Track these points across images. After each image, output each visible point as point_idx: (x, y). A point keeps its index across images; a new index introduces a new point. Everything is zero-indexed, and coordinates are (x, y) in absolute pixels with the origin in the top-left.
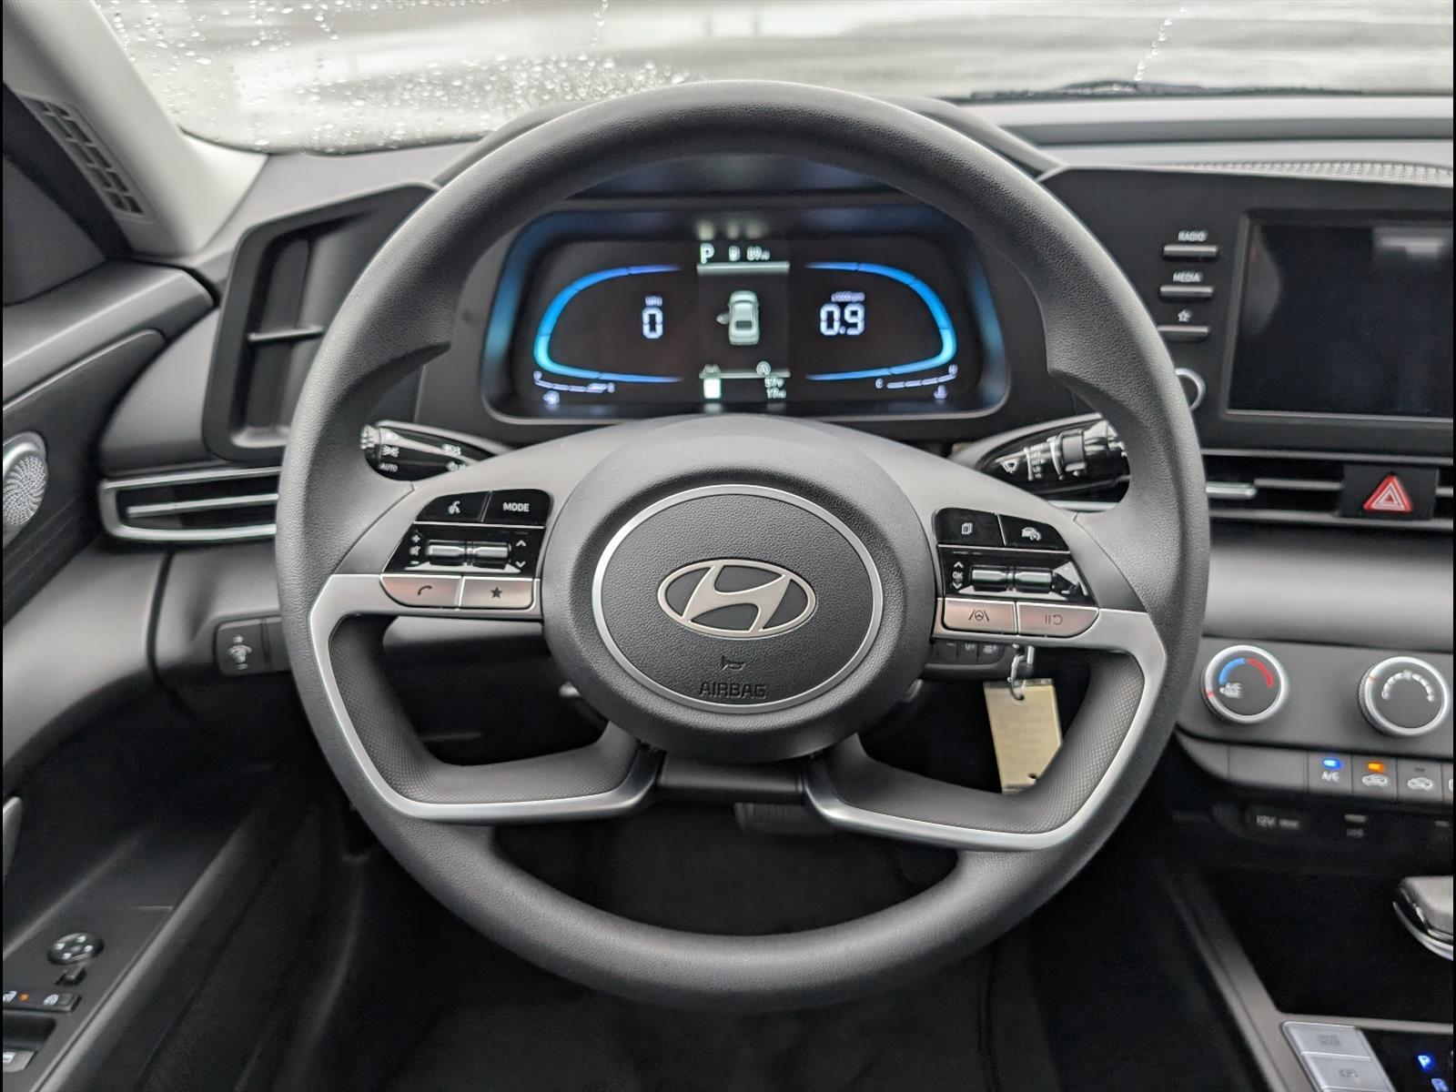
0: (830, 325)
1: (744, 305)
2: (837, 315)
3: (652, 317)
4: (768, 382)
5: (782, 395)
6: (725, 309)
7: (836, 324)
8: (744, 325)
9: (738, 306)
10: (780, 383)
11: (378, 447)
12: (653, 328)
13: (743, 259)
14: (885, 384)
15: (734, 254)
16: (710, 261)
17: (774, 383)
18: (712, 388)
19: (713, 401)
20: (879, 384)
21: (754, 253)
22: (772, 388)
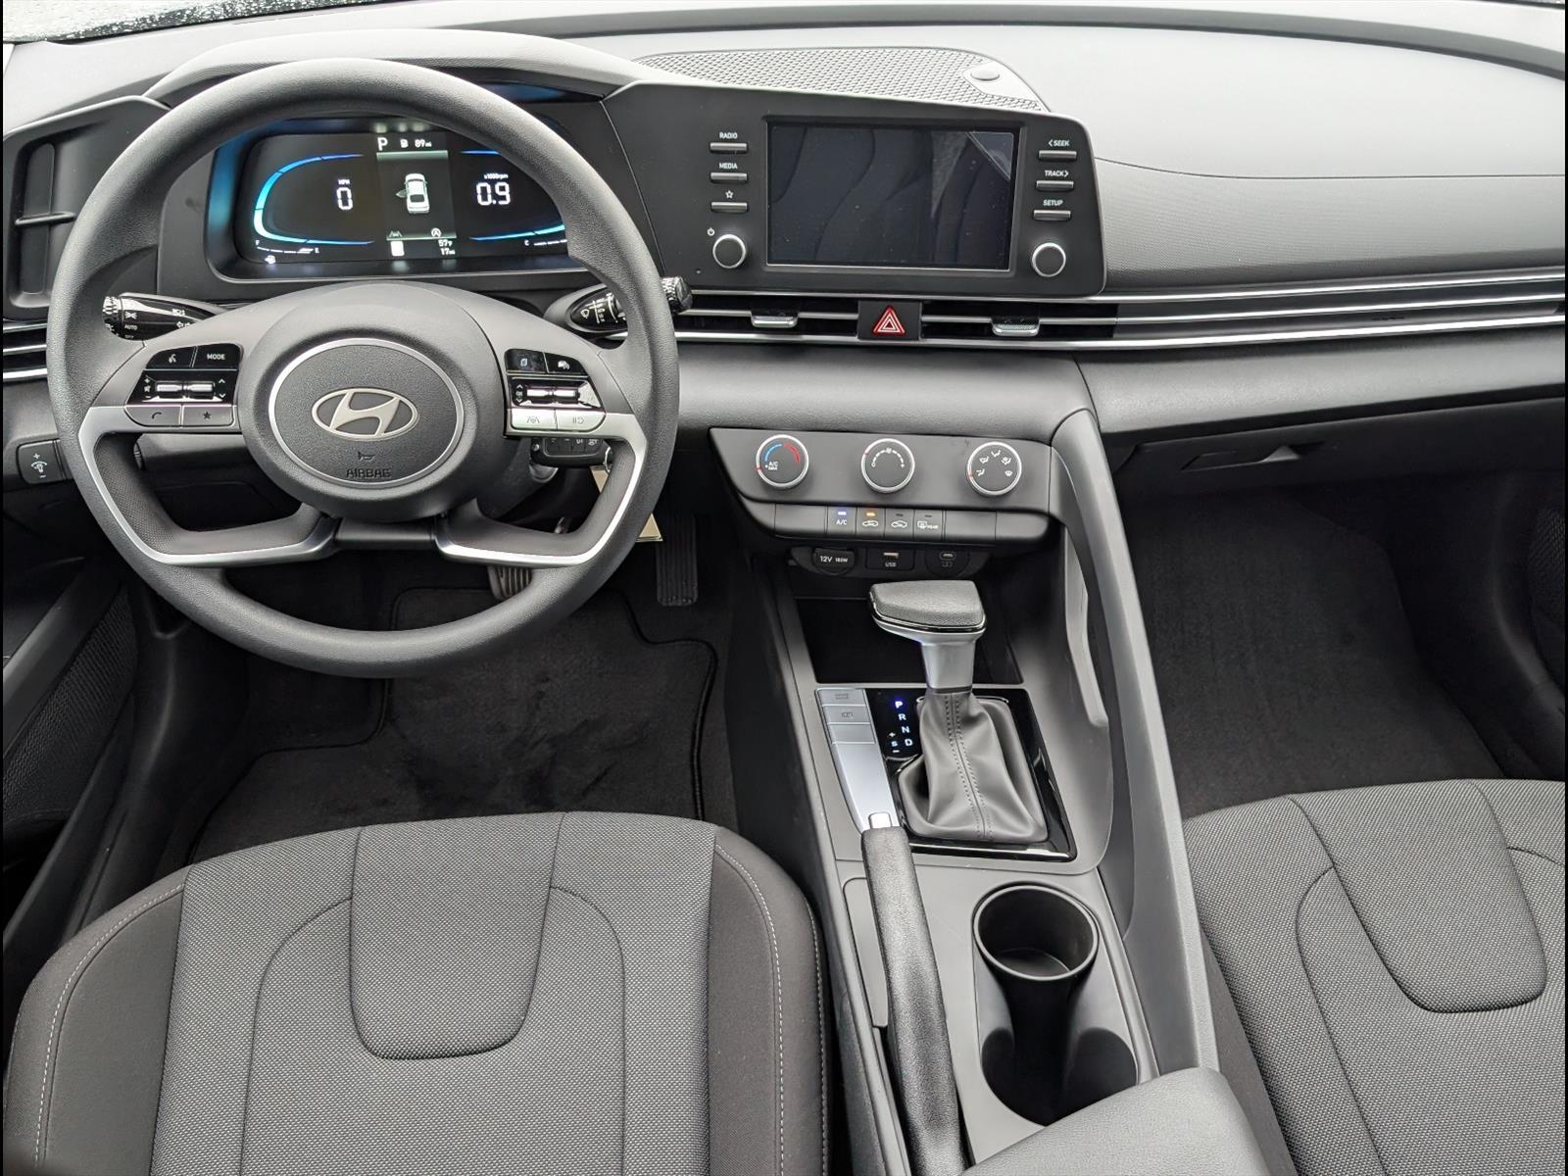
0: (485, 198)
1: (416, 184)
2: (489, 191)
3: (344, 194)
4: (440, 242)
5: (453, 252)
6: (402, 187)
7: (489, 197)
8: (417, 198)
9: (410, 183)
10: (450, 243)
11: (121, 312)
12: (345, 203)
13: (412, 147)
14: (531, 243)
15: (404, 143)
16: (386, 149)
17: (444, 242)
18: (397, 248)
19: (399, 259)
20: (526, 243)
21: (419, 143)
22: (444, 247)
